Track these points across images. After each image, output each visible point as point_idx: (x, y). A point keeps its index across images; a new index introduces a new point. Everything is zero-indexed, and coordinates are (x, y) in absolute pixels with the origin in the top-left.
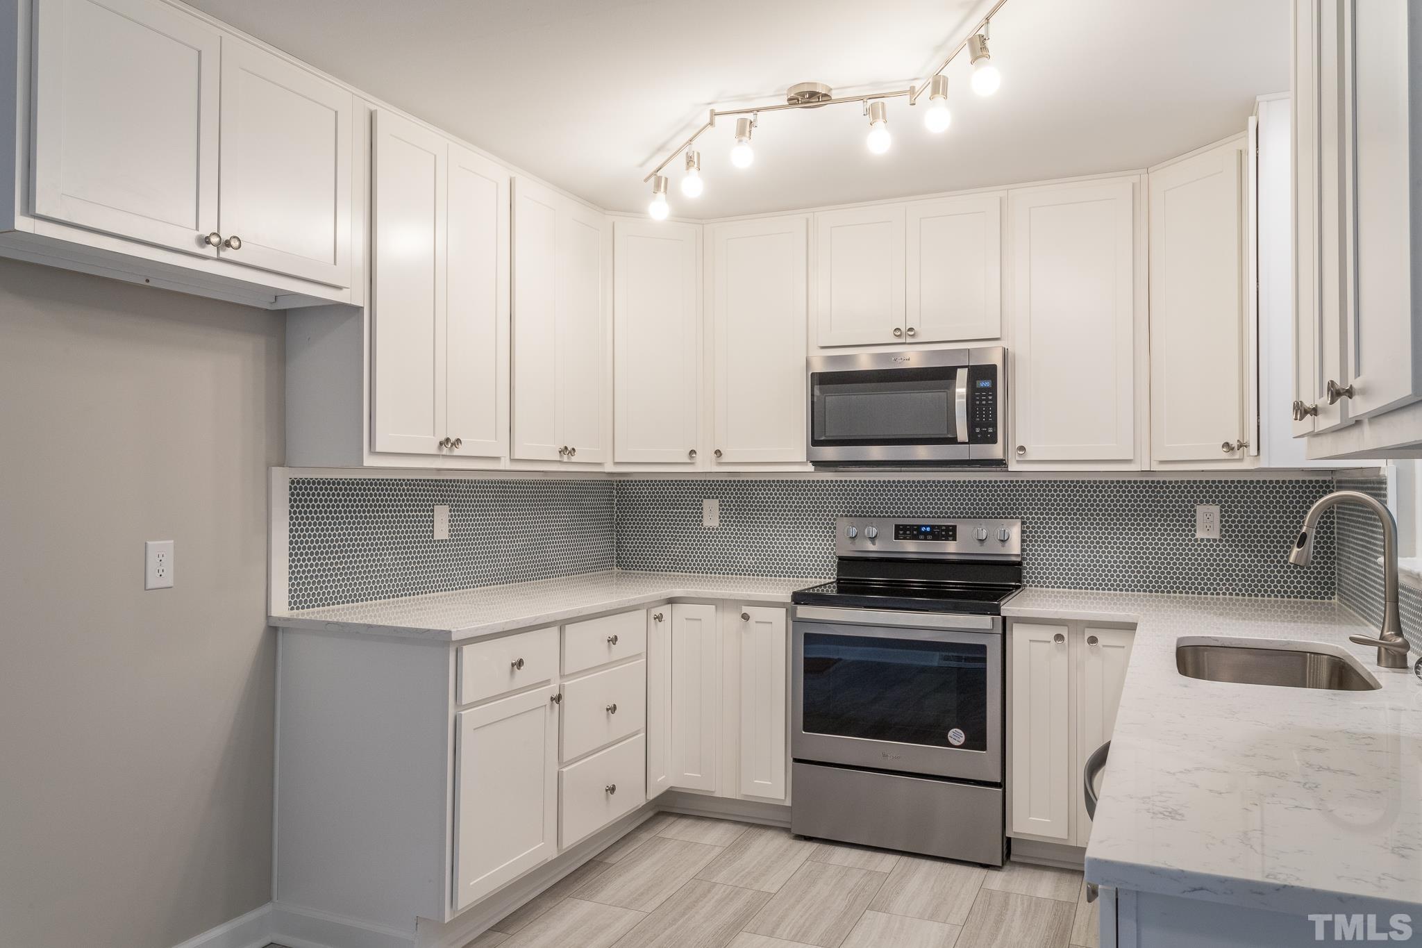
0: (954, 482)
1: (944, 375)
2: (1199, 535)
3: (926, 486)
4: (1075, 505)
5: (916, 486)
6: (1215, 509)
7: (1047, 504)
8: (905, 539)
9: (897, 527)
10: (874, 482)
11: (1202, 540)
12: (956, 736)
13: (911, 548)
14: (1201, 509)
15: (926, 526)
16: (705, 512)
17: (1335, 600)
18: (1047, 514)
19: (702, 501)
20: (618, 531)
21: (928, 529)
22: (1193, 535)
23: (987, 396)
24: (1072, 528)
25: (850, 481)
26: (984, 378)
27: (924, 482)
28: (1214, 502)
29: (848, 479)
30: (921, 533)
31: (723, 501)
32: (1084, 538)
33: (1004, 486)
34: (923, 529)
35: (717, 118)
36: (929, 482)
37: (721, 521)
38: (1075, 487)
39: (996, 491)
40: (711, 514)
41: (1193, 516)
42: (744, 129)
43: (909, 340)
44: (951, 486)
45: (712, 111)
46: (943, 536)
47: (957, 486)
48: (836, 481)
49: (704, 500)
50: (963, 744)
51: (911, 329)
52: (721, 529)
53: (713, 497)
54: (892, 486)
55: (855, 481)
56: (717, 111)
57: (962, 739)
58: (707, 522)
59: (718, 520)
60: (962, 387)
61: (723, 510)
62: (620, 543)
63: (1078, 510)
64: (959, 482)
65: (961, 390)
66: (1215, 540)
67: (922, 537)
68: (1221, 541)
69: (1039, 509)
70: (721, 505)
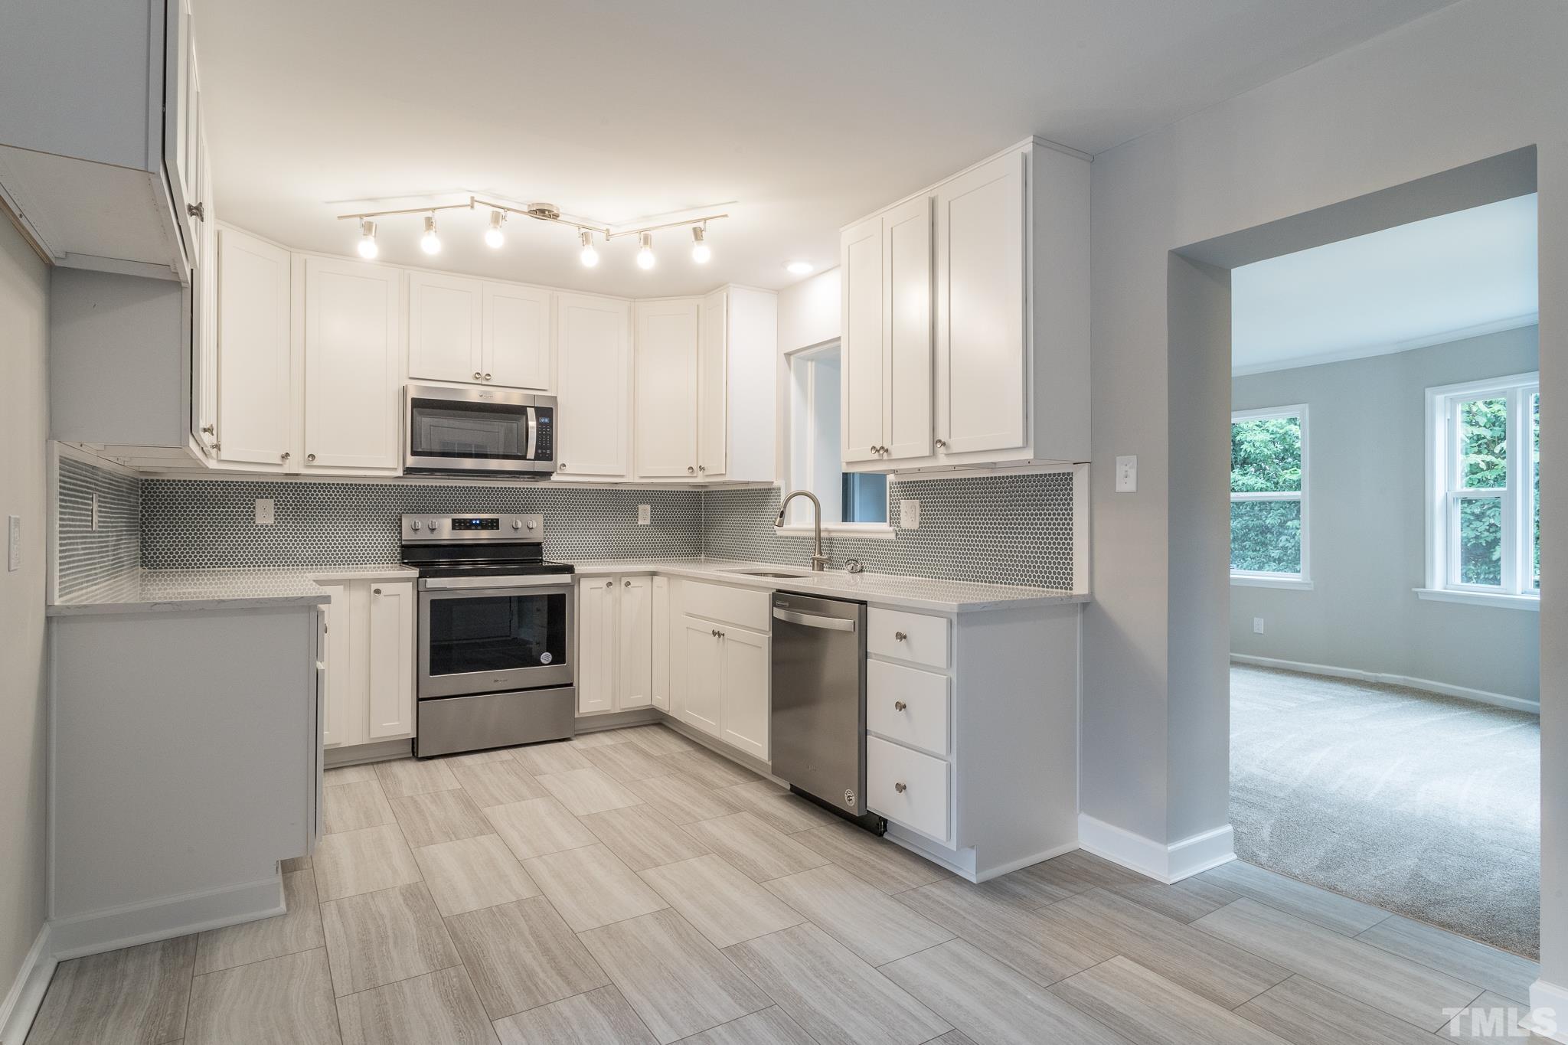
0: (490, 488)
1: (519, 411)
2: (640, 523)
3: (469, 491)
4: (571, 505)
5: (462, 491)
6: (648, 507)
7: (554, 504)
8: (460, 529)
9: (454, 521)
10: (428, 486)
11: (641, 526)
12: (546, 657)
13: (468, 536)
14: (641, 507)
15: (476, 520)
16: (258, 511)
17: (702, 557)
18: (554, 510)
19: (254, 501)
20: (144, 531)
21: (478, 522)
22: (637, 523)
23: (546, 428)
24: (569, 520)
25: (407, 486)
26: (544, 416)
27: (467, 487)
28: (647, 503)
29: (405, 484)
30: (473, 524)
31: (279, 501)
32: (576, 526)
33: (525, 492)
34: (474, 522)
35: (476, 204)
36: (471, 487)
37: (276, 519)
38: (571, 493)
39: (520, 495)
40: (265, 513)
41: (637, 511)
42: (496, 219)
43: (484, 382)
44: (488, 491)
45: (472, 198)
46: (489, 526)
47: (492, 491)
48: (394, 486)
49: (257, 500)
50: (552, 660)
51: (489, 375)
52: (276, 526)
53: (267, 498)
54: (442, 490)
55: (411, 486)
56: (476, 199)
57: (550, 659)
58: (259, 521)
59: (273, 518)
60: (533, 421)
61: (279, 508)
62: (147, 542)
63: (573, 508)
64: (494, 488)
65: (532, 424)
66: (647, 526)
67: (473, 527)
68: (650, 526)
69: (549, 507)
70: (276, 505)
